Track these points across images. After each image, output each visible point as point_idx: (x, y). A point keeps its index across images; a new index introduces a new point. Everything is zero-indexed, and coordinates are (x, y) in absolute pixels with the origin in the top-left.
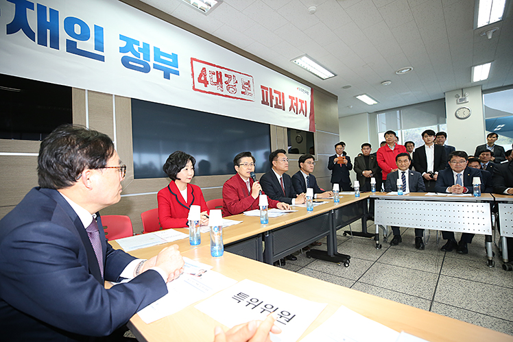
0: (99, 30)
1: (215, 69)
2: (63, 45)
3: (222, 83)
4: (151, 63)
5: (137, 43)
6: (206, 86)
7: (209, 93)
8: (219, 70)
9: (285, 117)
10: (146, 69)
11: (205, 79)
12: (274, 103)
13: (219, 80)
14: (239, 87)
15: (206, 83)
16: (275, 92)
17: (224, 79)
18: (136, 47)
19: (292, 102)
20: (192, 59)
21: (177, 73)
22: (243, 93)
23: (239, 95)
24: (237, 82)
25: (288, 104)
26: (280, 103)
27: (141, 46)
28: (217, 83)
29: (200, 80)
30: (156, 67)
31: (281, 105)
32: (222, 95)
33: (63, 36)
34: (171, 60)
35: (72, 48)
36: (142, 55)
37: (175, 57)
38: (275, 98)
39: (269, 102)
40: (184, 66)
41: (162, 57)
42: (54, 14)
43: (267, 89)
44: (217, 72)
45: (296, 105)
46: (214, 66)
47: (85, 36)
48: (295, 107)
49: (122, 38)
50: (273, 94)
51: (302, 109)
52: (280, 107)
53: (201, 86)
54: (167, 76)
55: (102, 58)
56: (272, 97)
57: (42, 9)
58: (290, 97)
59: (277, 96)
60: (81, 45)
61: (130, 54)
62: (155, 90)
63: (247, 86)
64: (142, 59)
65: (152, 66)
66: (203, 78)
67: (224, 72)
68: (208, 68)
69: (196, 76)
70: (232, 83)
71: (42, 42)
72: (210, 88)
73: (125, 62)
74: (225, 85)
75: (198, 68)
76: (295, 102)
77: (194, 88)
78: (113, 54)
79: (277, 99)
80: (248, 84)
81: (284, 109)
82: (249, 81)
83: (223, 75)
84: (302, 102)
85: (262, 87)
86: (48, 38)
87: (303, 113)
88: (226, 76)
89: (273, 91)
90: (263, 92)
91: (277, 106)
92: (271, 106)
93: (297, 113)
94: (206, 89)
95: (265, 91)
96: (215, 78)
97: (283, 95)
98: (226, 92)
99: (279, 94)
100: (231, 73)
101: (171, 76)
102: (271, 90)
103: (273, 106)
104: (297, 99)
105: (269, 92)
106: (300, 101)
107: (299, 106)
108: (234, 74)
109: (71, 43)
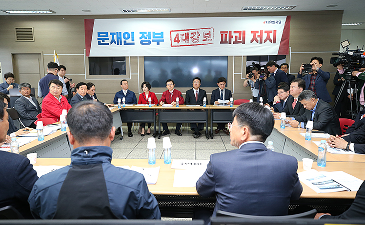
0: (133, 33)
1: (184, 32)
2: (123, 43)
3: (188, 39)
5: (146, 33)
6: (178, 43)
7: (180, 46)
8: (187, 32)
9: (244, 48)
10: (150, 43)
11: (178, 39)
12: (233, 40)
13: (187, 38)
14: (201, 38)
15: (178, 41)
16: (235, 32)
17: (190, 36)
18: (145, 35)
19: (255, 35)
20: (171, 31)
21: (163, 41)
22: (203, 40)
23: (201, 42)
24: (199, 35)
25: (249, 37)
26: (240, 39)
27: (147, 34)
28: (186, 39)
29: (175, 41)
30: (153, 41)
31: (242, 40)
32: (189, 45)
33: (123, 40)
34: (160, 36)
35: (125, 43)
36: (148, 37)
37: (162, 33)
38: (234, 37)
39: (228, 40)
40: (166, 37)
41: (156, 36)
42: (120, 33)
43: (227, 32)
44: (186, 33)
45: (261, 36)
46: (184, 30)
47: (128, 38)
48: (259, 39)
49: (140, 33)
50: (234, 35)
51: (268, 38)
52: (240, 42)
53: (176, 44)
54: (158, 44)
55: (134, 44)
56: (231, 37)
57: (117, 33)
58: (252, 32)
59: (237, 35)
60: (128, 41)
61: (143, 39)
62: (154, 51)
63: (208, 35)
64: (148, 39)
65: (151, 41)
66: (177, 39)
67: (190, 32)
68: (180, 33)
69: (173, 39)
70: (196, 37)
71: (118, 44)
72: (181, 43)
73: (142, 43)
74: (190, 39)
75: (174, 34)
76: (259, 34)
77: (171, 46)
78: (137, 41)
79: (236, 37)
80: (209, 34)
81: (244, 43)
82: (210, 32)
83: (190, 34)
84: (268, 32)
85: (221, 32)
86: (119, 43)
87: (271, 41)
88: (192, 34)
89: (232, 32)
90: (222, 35)
91: (236, 42)
92: (230, 43)
93: (261, 43)
94: (179, 45)
95: (224, 34)
96: (184, 37)
97: (244, 32)
98: (191, 43)
99: (239, 32)
100: (195, 31)
101: (160, 42)
102: (230, 32)
103: (232, 43)
104: (261, 32)
105: (228, 34)
106: (266, 32)
107: (265, 36)
108: (198, 30)
109: (125, 42)
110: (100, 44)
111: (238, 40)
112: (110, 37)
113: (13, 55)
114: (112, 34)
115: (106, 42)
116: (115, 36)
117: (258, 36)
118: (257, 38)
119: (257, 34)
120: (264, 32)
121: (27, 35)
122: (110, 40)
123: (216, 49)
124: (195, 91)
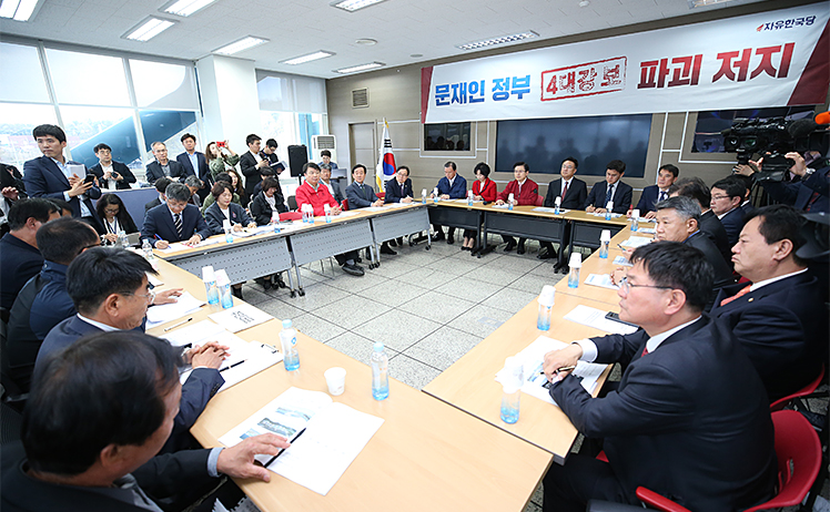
0: (483, 82)
1: (566, 72)
2: (468, 100)
3: (573, 83)
4: (509, 92)
5: (502, 80)
6: (554, 93)
7: (557, 98)
8: (571, 71)
9: (695, 95)
10: (507, 97)
11: (555, 86)
12: (669, 78)
13: (571, 82)
14: (599, 79)
15: (555, 90)
16: (675, 61)
17: (578, 77)
18: (501, 84)
19: (726, 63)
20: (543, 73)
21: (528, 91)
22: (603, 84)
23: (598, 88)
24: (596, 75)
25: (710, 66)
26: (686, 74)
27: (505, 81)
28: (569, 84)
29: (548, 90)
30: (513, 93)
31: (690, 77)
32: (573, 96)
33: (468, 95)
34: (524, 82)
35: (472, 101)
36: (504, 87)
37: (528, 77)
38: (672, 73)
39: (656, 81)
40: (535, 83)
41: (518, 83)
42: (466, 84)
43: (656, 63)
44: (569, 74)
45: (743, 65)
46: (567, 68)
47: (476, 91)
48: (736, 71)
49: (494, 81)
50: (671, 67)
51: (766, 66)
52: (686, 82)
53: (550, 95)
54: (520, 97)
55: (483, 100)
56: (664, 72)
57: (461, 84)
58: (719, 56)
59: (681, 66)
60: (476, 96)
61: (498, 91)
62: (513, 110)
63: (614, 73)
64: (504, 90)
66: (552, 87)
67: (577, 70)
68: (558, 74)
69: (545, 87)
70: (588, 79)
71: (461, 103)
72: (559, 93)
73: (495, 99)
74: (577, 85)
75: (548, 78)
76: (739, 59)
77: (542, 100)
78: (489, 94)
79: (677, 71)
80: (616, 70)
81: (695, 82)
82: (618, 66)
83: (577, 74)
84: (766, 52)
85: (642, 64)
86: (462, 100)
87: (771, 72)
88: (580, 73)
89: (670, 61)
90: (644, 71)
91: (676, 82)
92: (661, 85)
93: (742, 78)
94: (555, 96)
95: (649, 68)
96: (566, 82)
97: (699, 58)
98: (578, 91)
99: (687, 60)
100: (588, 68)
101: (524, 95)
102: (664, 62)
103: (666, 84)
104: (747, 53)
105: (658, 67)
106: (759, 51)
107: (755, 61)
108: (592, 66)
109: (471, 97)
110: (438, 104)
111: (681, 78)
112: (451, 91)
113: (350, 125)
114: (454, 87)
115: (446, 99)
116: (458, 89)
117: (736, 64)
118: (733, 68)
119: (733, 60)
120: (754, 52)
121: (361, 99)
122: (452, 96)
123: (629, 99)
124: (564, 181)
